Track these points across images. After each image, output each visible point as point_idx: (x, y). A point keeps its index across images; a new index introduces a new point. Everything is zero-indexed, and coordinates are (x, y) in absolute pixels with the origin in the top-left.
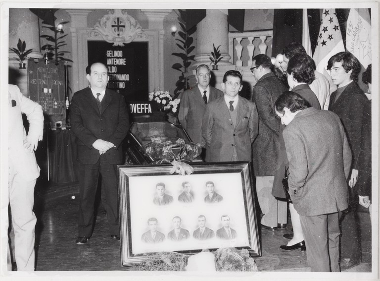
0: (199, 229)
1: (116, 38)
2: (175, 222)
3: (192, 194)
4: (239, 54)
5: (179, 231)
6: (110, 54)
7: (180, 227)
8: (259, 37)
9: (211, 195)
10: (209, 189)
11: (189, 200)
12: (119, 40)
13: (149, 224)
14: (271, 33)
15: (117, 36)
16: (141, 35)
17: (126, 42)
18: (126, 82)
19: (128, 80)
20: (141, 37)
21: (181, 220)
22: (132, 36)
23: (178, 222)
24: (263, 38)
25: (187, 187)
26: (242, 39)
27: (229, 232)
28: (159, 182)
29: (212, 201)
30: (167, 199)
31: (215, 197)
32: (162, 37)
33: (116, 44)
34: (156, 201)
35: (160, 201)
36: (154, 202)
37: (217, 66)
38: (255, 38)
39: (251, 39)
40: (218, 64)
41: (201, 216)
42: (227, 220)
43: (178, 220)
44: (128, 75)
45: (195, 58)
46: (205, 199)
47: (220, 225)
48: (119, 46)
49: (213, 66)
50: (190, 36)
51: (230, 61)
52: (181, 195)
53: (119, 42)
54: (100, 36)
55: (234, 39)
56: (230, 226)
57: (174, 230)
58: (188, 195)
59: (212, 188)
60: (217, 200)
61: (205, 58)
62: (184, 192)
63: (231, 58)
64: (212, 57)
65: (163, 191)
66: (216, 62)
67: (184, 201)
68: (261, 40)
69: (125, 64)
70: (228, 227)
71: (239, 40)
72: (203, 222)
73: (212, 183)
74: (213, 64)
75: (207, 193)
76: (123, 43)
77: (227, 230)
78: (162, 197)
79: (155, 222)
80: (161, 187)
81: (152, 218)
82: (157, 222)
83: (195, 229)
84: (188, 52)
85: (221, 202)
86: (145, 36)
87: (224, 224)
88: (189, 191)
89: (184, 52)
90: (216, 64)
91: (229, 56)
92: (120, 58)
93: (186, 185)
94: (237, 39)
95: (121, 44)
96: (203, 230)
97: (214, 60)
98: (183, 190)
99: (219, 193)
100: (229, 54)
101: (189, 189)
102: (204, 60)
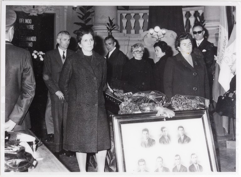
0: (176, 167)
1: (32, 10)
2: (159, 162)
3: (169, 137)
4: (124, 25)
5: (162, 169)
6: (22, 21)
7: (162, 166)
8: (139, 14)
9: (182, 137)
10: (180, 132)
11: (167, 142)
12: (33, 11)
13: (139, 165)
14: (147, 12)
15: (33, 9)
16: (51, 8)
17: (39, 14)
18: (33, 42)
19: (35, 41)
20: (51, 10)
21: (162, 160)
22: (44, 9)
23: (160, 161)
24: (141, 15)
25: (164, 131)
26: (127, 14)
27: (198, 167)
28: (144, 128)
29: (183, 142)
30: (151, 142)
31: (186, 139)
32: (66, 10)
33: (31, 14)
34: (143, 144)
35: (146, 145)
36: (142, 145)
37: (111, 33)
38: (135, 14)
39: (133, 15)
40: (112, 31)
41: (177, 155)
42: (195, 158)
43: (160, 159)
44: (35, 37)
45: (93, 27)
46: (178, 140)
47: (191, 162)
48: (33, 15)
49: (109, 33)
50: (88, 11)
51: (118, 30)
52: (161, 138)
53: (34, 13)
54: (19, 8)
55: (121, 14)
56: (197, 162)
57: (158, 168)
58: (166, 138)
59: (183, 131)
60: (187, 141)
61: (102, 27)
62: (163, 136)
63: (119, 27)
64: (108, 26)
65: (147, 135)
66: (111, 30)
67: (164, 143)
68: (140, 16)
69: (33, 29)
70: (196, 163)
71: (124, 15)
72: (179, 160)
73: (182, 127)
74: (109, 32)
75: (179, 135)
76: (37, 14)
77: (196, 166)
78: (147, 141)
79: (143, 163)
80: (145, 132)
81: (142, 159)
82: (145, 163)
83: (174, 167)
84: (87, 22)
85: (190, 143)
86: (54, 9)
87: (194, 161)
88: (166, 135)
89: (83, 22)
90: (111, 32)
91: (118, 26)
92: (30, 24)
93: (164, 130)
94: (123, 14)
95: (35, 14)
96: (179, 167)
97: (110, 28)
98: (163, 134)
99: (188, 135)
100: (118, 24)
101: (166, 133)
102: (101, 28)
